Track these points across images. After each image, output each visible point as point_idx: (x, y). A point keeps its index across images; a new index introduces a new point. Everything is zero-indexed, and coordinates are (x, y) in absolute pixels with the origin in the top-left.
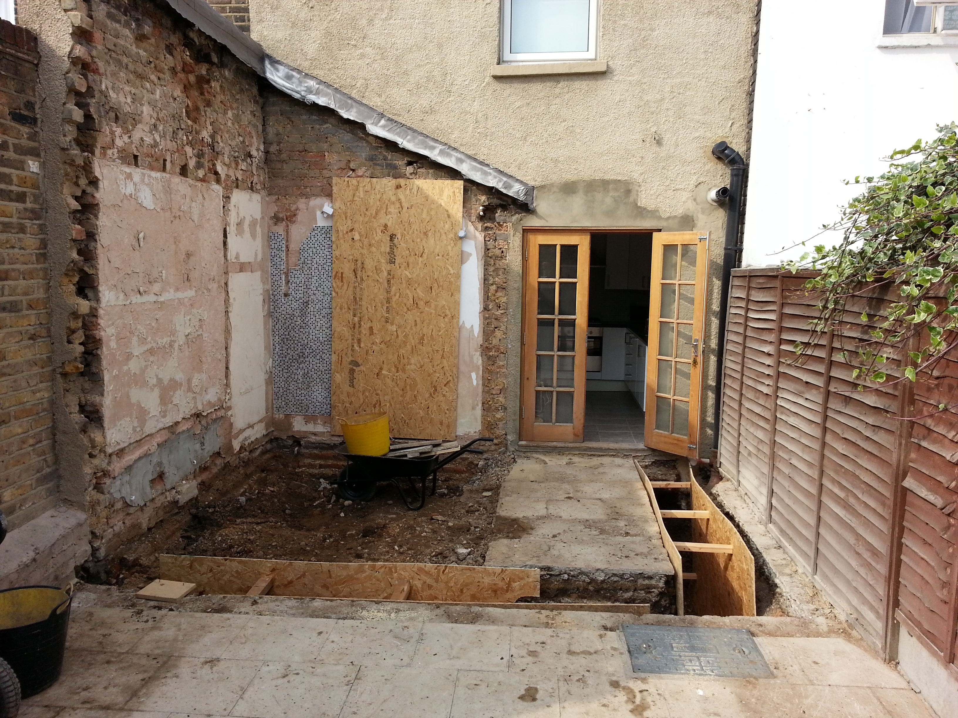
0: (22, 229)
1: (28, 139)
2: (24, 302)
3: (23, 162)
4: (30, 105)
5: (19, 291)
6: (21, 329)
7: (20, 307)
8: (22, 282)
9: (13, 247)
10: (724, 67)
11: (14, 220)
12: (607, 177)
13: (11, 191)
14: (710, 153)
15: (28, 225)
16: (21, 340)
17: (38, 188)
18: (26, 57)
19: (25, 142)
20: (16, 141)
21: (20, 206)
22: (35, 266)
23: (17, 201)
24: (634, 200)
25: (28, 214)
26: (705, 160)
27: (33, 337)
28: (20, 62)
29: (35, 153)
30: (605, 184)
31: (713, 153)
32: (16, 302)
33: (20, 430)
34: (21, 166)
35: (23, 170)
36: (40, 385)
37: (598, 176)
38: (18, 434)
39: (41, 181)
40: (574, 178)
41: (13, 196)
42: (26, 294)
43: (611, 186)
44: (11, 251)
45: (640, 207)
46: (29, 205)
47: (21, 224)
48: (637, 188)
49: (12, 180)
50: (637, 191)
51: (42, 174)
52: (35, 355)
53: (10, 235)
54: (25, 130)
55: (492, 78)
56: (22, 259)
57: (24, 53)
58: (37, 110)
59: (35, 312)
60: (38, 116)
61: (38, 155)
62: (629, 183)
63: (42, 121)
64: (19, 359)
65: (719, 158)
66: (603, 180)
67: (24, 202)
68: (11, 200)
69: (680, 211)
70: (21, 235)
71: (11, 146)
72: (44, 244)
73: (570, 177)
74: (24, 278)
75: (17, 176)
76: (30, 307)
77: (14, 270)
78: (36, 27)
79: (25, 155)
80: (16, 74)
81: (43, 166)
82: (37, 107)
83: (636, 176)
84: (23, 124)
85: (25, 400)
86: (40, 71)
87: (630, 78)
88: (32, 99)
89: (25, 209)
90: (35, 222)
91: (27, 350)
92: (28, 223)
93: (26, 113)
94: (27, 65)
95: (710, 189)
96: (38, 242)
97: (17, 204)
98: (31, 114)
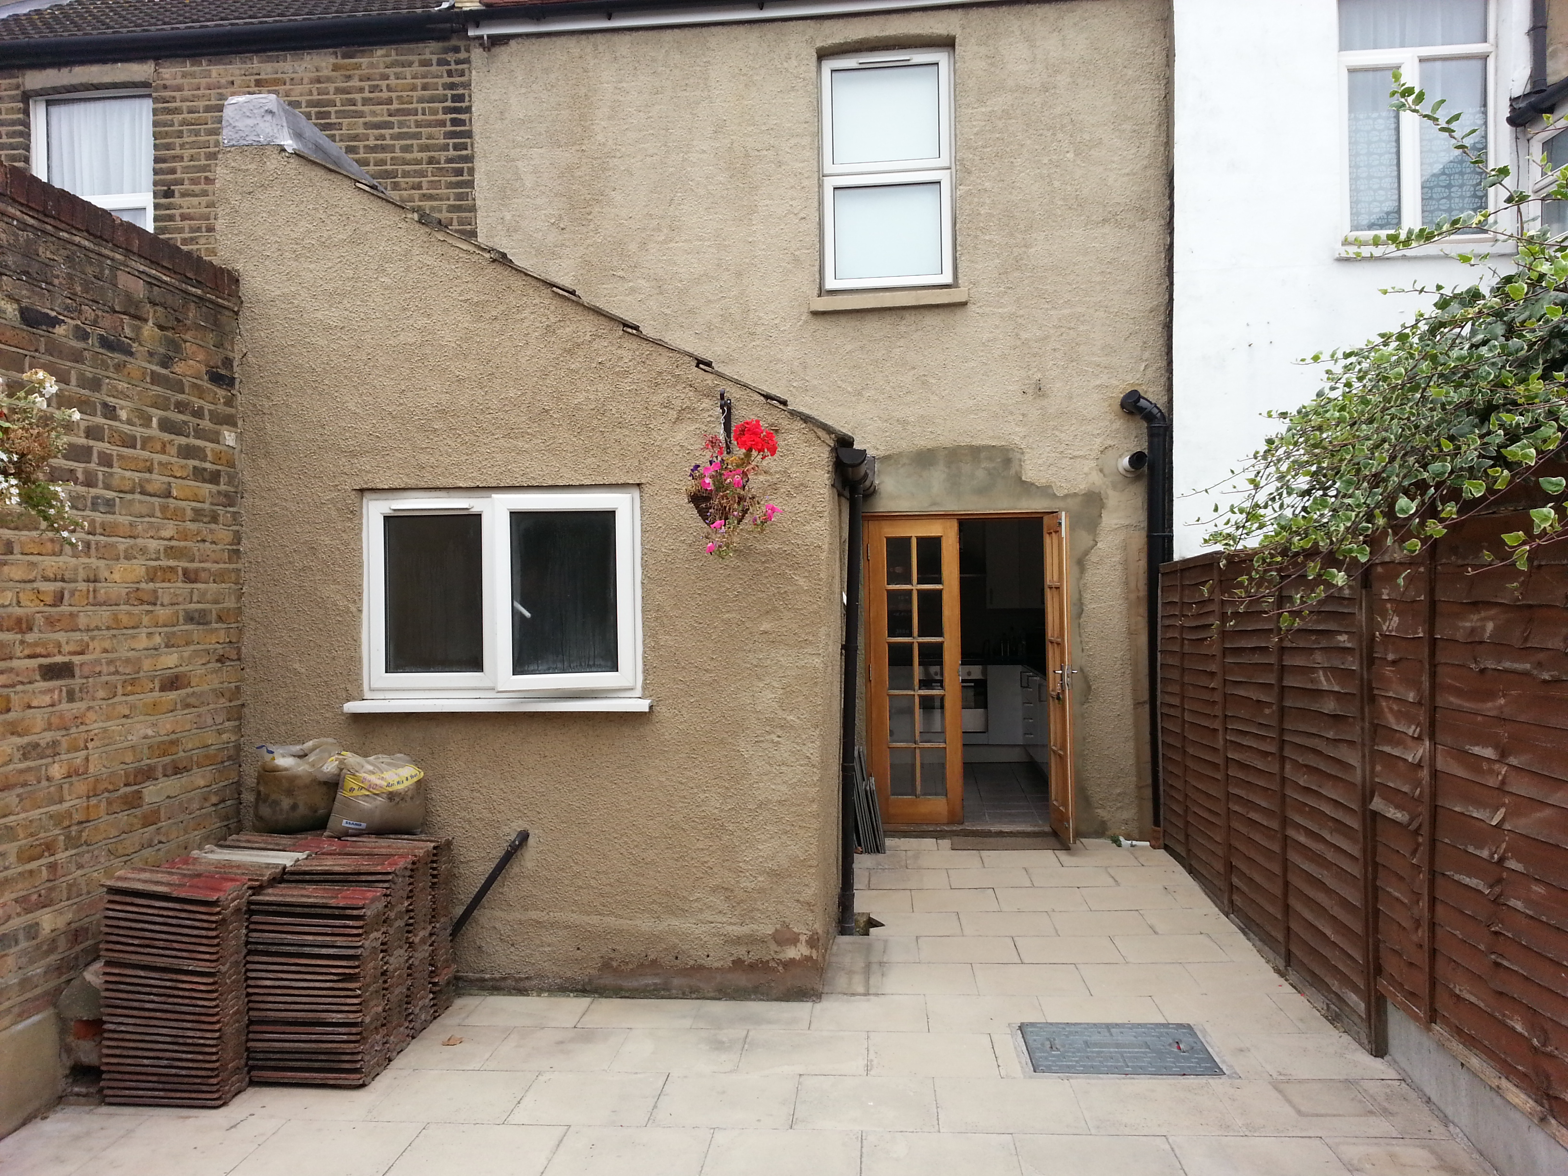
0: (214, 519)
1: (225, 404)
2: (214, 612)
3: (218, 433)
4: (228, 362)
5: (209, 597)
6: (208, 647)
7: (208, 618)
8: (213, 586)
9: (204, 541)
10: (1129, 292)
11: (206, 506)
12: (977, 442)
13: (205, 469)
14: (1117, 407)
15: (221, 513)
16: (209, 662)
17: (233, 466)
18: (226, 303)
19: (221, 408)
20: (212, 407)
21: (214, 488)
22: (227, 566)
23: (211, 483)
24: (1016, 473)
25: (222, 499)
26: (1112, 416)
27: (221, 660)
28: (221, 310)
29: (230, 421)
30: (975, 452)
31: (1123, 406)
32: (204, 610)
33: (202, 783)
34: (215, 439)
35: (218, 443)
36: (227, 724)
37: (965, 441)
38: (199, 788)
39: (236, 457)
40: (930, 445)
41: (207, 476)
42: (216, 602)
43: (983, 455)
44: (201, 545)
45: (1025, 482)
46: (223, 487)
47: (213, 511)
48: (1018, 456)
49: (206, 456)
50: (1020, 460)
51: (238, 448)
52: (222, 683)
53: (201, 524)
54: (221, 393)
55: (810, 316)
56: (213, 555)
57: (224, 299)
58: (235, 369)
59: (225, 626)
60: (236, 375)
61: (235, 425)
62: (1007, 450)
63: (241, 382)
64: (206, 687)
65: (1130, 413)
66: (972, 447)
67: (218, 483)
68: (204, 481)
69: (1082, 486)
70: (213, 526)
71: (206, 412)
72: (237, 539)
73: (924, 443)
74: (214, 581)
75: (212, 450)
76: (220, 619)
77: (204, 570)
78: (239, 266)
79: (221, 424)
80: (215, 324)
81: (240, 437)
82: (235, 364)
83: (1017, 440)
84: (220, 386)
85: (210, 742)
86: (241, 320)
87: (1000, 310)
88: (231, 355)
89: (219, 492)
90: (229, 509)
91: (214, 675)
92: (220, 510)
93: (223, 372)
94: (227, 313)
95: (1120, 456)
96: (231, 535)
97: (210, 486)
98: (228, 374)
